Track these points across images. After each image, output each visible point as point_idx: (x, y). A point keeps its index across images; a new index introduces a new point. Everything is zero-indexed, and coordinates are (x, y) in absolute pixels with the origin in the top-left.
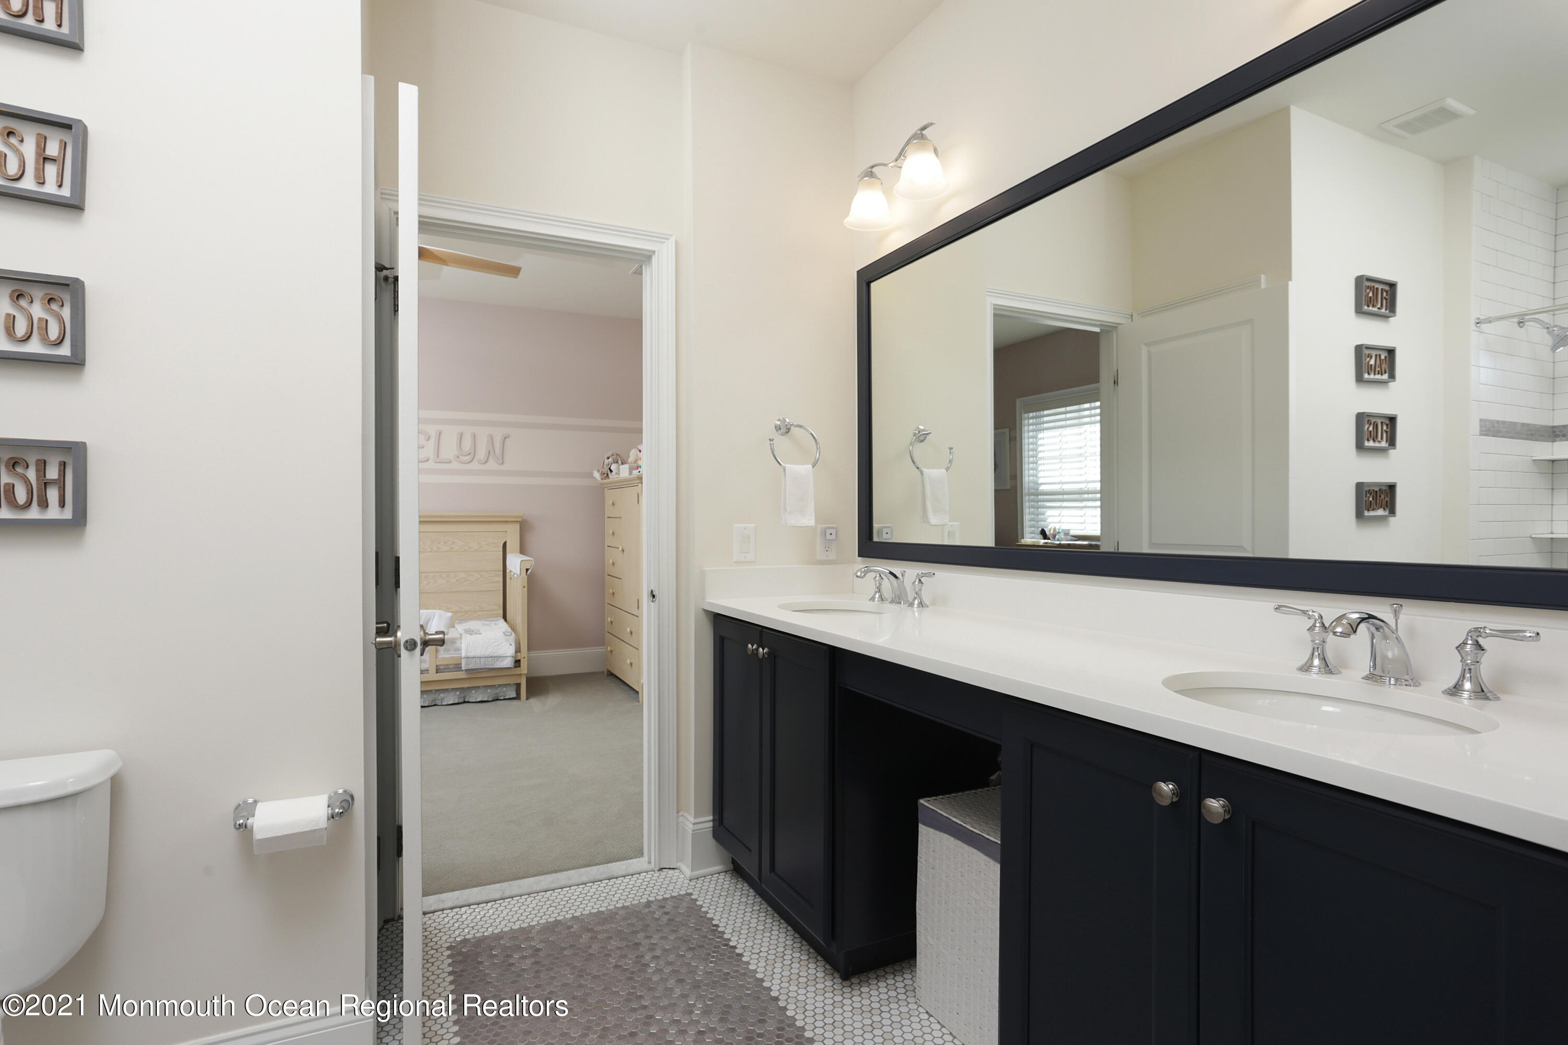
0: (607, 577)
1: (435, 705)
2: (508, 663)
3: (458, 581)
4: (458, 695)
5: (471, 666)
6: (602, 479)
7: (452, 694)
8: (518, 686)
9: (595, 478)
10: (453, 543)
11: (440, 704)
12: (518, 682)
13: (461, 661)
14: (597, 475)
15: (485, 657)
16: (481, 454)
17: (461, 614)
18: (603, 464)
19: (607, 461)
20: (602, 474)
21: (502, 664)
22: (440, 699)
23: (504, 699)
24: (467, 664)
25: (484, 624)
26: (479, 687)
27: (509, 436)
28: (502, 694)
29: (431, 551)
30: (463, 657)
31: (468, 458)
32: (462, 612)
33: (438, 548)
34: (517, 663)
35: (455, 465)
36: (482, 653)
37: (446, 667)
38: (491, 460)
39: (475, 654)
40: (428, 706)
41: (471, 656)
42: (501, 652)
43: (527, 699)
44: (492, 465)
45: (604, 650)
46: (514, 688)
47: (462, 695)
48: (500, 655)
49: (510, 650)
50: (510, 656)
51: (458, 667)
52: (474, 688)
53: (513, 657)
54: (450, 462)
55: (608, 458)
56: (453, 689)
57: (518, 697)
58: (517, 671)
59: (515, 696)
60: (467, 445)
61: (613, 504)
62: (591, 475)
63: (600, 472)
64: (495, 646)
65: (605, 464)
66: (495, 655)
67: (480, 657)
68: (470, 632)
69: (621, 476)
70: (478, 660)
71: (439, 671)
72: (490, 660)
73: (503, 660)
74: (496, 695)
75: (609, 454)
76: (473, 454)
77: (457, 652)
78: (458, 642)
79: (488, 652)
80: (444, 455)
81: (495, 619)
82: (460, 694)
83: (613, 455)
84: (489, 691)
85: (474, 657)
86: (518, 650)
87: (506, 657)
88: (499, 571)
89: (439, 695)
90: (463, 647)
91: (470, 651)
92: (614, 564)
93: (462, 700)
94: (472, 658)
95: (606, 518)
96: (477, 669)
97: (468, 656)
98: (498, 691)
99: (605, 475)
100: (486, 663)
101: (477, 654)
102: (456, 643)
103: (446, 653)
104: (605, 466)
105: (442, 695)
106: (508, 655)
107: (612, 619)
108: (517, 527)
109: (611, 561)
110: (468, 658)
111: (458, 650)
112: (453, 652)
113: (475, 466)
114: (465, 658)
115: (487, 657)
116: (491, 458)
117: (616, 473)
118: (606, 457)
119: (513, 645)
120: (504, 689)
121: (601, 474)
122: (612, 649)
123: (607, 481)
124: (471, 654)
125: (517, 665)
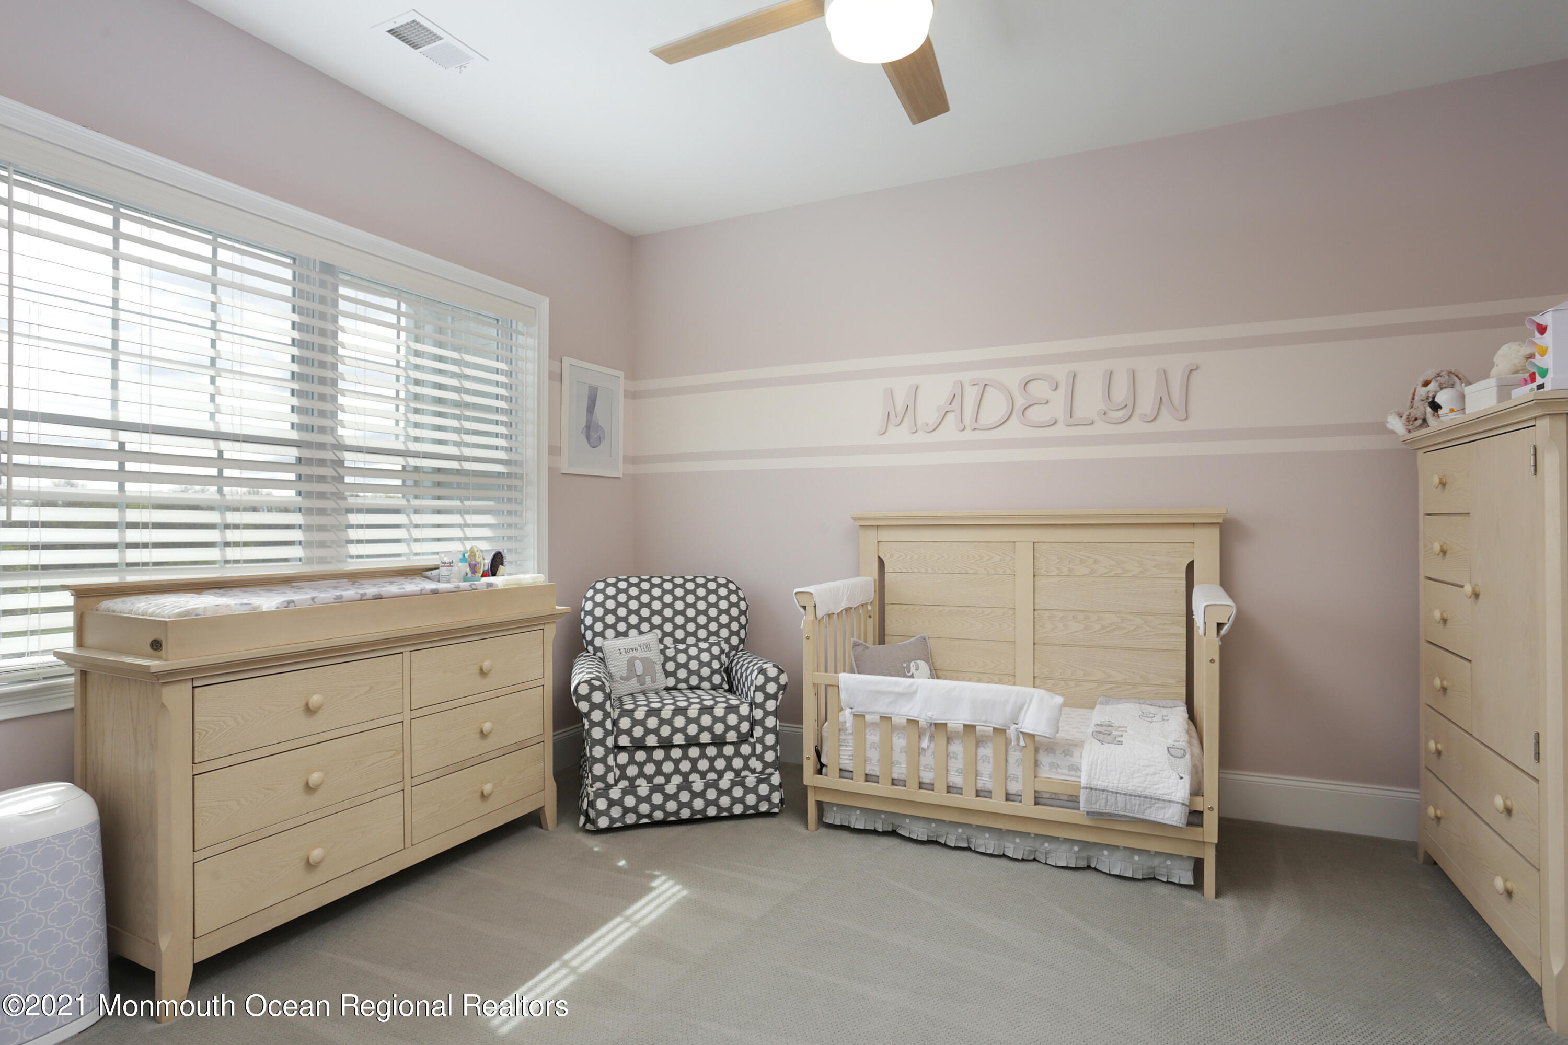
0: (1424, 646)
1: (1035, 860)
2: (1173, 815)
3: (1103, 627)
4: (1076, 853)
5: (1099, 807)
6: (1409, 432)
7: (1065, 847)
8: (1198, 866)
9: (1393, 432)
10: (1096, 562)
11: (1044, 862)
12: (1198, 855)
13: (1080, 792)
14: (1397, 425)
15: (1125, 794)
16: (1146, 404)
17: (1109, 686)
18: (1413, 399)
19: (1422, 391)
20: (1411, 420)
21: (1161, 817)
22: (1044, 851)
23: (1168, 882)
24: (1089, 801)
25: (1143, 715)
26: (1117, 847)
27: (1197, 368)
28: (1163, 871)
29: (1058, 575)
30: (1082, 785)
31: (1121, 414)
32: (1111, 683)
33: (1069, 570)
34: (1195, 817)
35: (1102, 428)
36: (1120, 786)
37: (1053, 796)
38: (1165, 413)
39: (1106, 784)
40: (1023, 860)
41: (1098, 787)
42: (1159, 790)
43: (1218, 894)
44: (1167, 422)
45: (1417, 796)
46: (1190, 865)
47: (1084, 854)
48: (1157, 796)
49: (1180, 790)
50: (1178, 803)
51: (1073, 801)
52: (1107, 846)
53: (1183, 804)
54: (1092, 423)
55: (1426, 384)
56: (1066, 840)
57: (1198, 884)
58: (1195, 833)
59: (1192, 883)
60: (1121, 392)
61: (1443, 484)
62: (1381, 428)
63: (1405, 417)
64: (1147, 775)
65: (1416, 398)
66: (1147, 793)
67: (1117, 793)
68: (1105, 734)
69: (1467, 411)
70: (1112, 799)
71: (1040, 800)
72: (1137, 801)
73: (1163, 808)
74: (1151, 871)
75: (1429, 374)
76: (1130, 407)
77: (1073, 773)
78: (1076, 754)
79: (1133, 785)
80: (1079, 413)
81: (1170, 703)
82: (1079, 850)
83: (1439, 375)
84: (1136, 858)
85: (1104, 791)
86: (1197, 791)
87: (1170, 801)
88: (1180, 615)
89: (1043, 844)
90: (1084, 767)
91: (1097, 777)
92: (1445, 621)
93: (1083, 864)
94: (1100, 790)
95: (1421, 515)
96: (1109, 814)
97: (1092, 786)
98: (1156, 862)
99: (1419, 422)
100: (1128, 807)
101: (1111, 785)
102: (1072, 756)
103: (1054, 770)
104: (1417, 402)
105: (1046, 845)
106: (1173, 798)
107: (1440, 746)
108: (1216, 533)
109: (1437, 615)
110: (1091, 789)
111: (1076, 768)
112: (1065, 771)
113: (1136, 426)
114: (1086, 788)
115: (1131, 795)
116: (1164, 411)
117: (1452, 410)
118: (1421, 380)
119: (1187, 778)
120: (1169, 862)
121: (1408, 420)
122: (1439, 813)
123: (1424, 431)
124: (1100, 783)
125: (1195, 819)
